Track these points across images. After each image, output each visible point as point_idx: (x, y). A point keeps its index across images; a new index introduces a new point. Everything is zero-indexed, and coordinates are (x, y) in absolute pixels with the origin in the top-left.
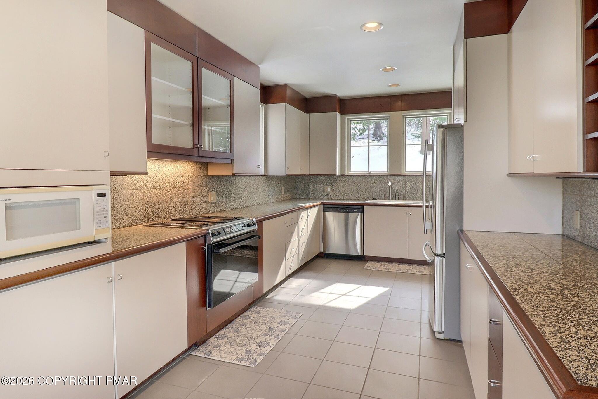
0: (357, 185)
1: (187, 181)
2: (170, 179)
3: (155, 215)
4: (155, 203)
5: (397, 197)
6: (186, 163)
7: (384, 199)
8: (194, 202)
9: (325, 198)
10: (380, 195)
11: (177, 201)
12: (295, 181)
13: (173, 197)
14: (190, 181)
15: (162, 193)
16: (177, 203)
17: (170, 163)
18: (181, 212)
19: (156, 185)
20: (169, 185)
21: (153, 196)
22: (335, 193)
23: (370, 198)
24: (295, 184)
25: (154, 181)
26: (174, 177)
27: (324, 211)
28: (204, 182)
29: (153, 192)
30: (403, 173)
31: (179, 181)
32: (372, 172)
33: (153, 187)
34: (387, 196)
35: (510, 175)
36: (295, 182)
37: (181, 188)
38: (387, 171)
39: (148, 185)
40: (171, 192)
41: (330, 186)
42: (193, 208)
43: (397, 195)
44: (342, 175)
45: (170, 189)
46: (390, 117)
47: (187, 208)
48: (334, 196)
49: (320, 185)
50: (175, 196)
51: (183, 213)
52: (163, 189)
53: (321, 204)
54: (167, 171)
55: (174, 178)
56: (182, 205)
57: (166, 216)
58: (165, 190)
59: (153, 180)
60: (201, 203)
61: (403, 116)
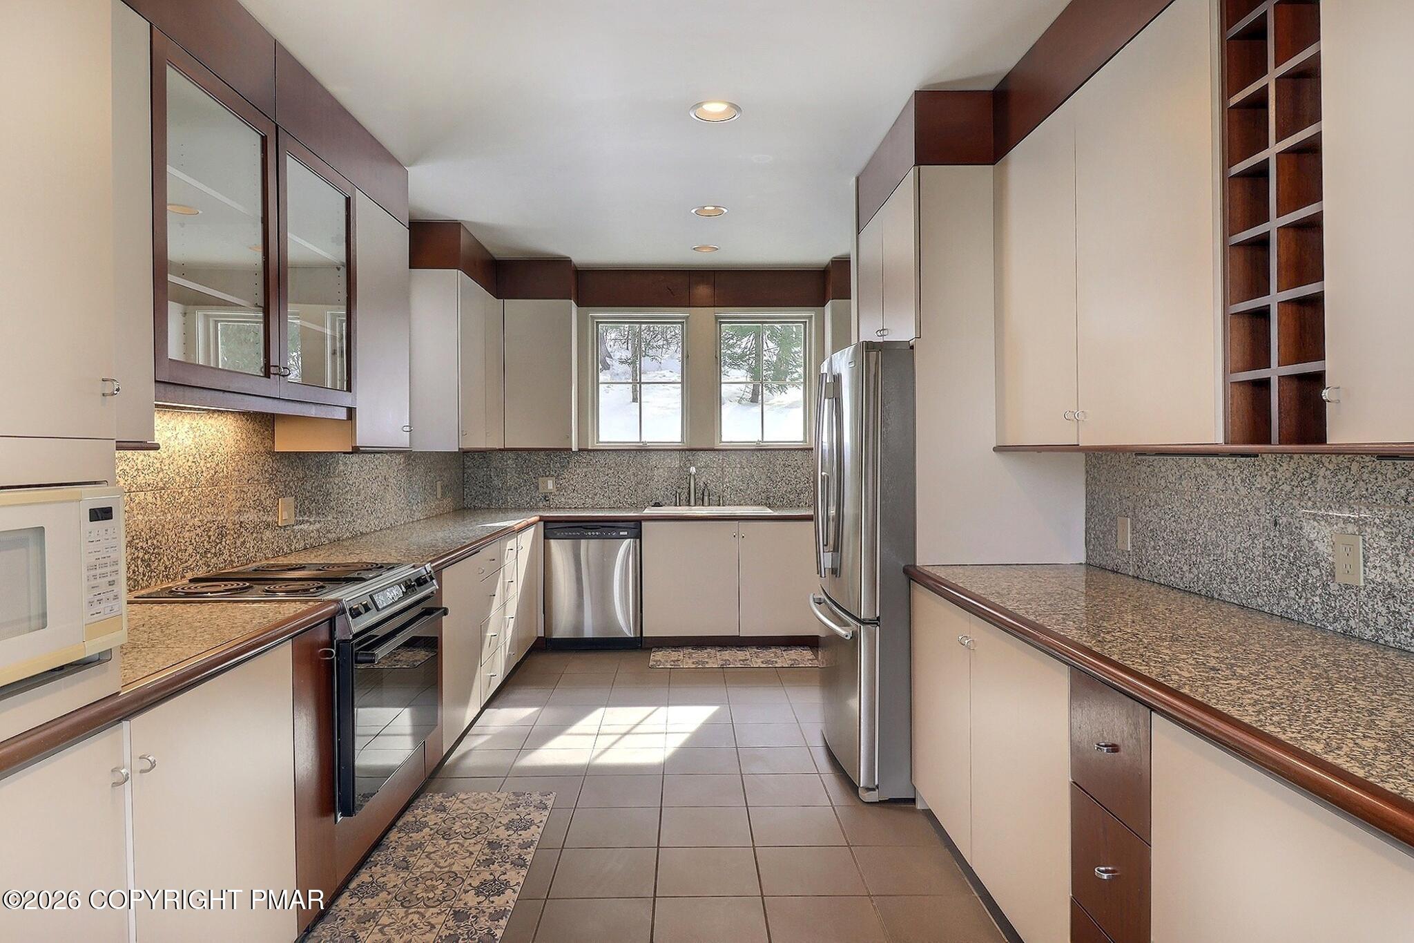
0: (616, 473)
1: (225, 469)
2: (180, 463)
3: (141, 570)
4: (143, 533)
5: (706, 498)
6: (221, 418)
7: (678, 504)
8: (241, 526)
9: (541, 505)
10: (669, 494)
11: (199, 527)
12: (463, 464)
13: (189, 516)
14: (230, 468)
15: (159, 503)
16: (198, 531)
17: (180, 418)
18: (209, 555)
19: (144, 481)
20: (178, 479)
21: (135, 512)
22: (565, 494)
23: (646, 504)
24: (464, 473)
25: (138, 469)
26: (192, 457)
27: (546, 537)
28: (266, 471)
29: (137, 502)
30: (718, 446)
31: (204, 469)
32: (648, 442)
33: (135, 486)
34: (683, 497)
35: (999, 449)
36: (464, 467)
37: (209, 489)
38: (679, 440)
39: (124, 482)
40: (182, 499)
41: (552, 476)
42: (238, 543)
43: (706, 494)
44: (580, 450)
45: (180, 491)
46: (688, 317)
47: (223, 543)
48: (563, 499)
49: (527, 473)
50: (193, 512)
51: (215, 558)
52: (163, 491)
53: (540, 521)
54: (173, 438)
55: (191, 459)
56: (212, 537)
57: (171, 570)
58: (168, 495)
59: (136, 468)
60: (258, 527)
61: (717, 318)
